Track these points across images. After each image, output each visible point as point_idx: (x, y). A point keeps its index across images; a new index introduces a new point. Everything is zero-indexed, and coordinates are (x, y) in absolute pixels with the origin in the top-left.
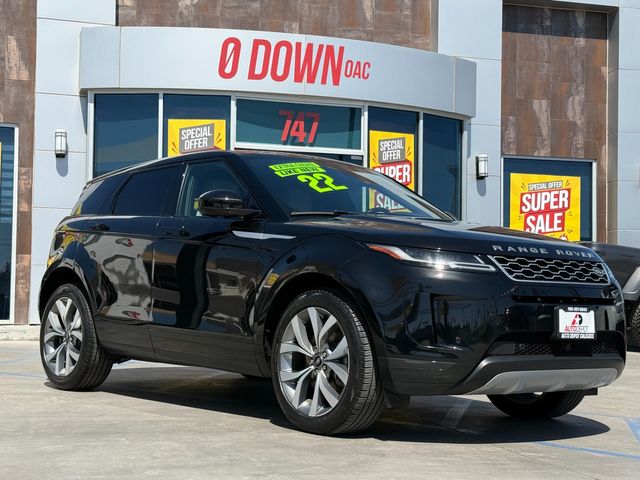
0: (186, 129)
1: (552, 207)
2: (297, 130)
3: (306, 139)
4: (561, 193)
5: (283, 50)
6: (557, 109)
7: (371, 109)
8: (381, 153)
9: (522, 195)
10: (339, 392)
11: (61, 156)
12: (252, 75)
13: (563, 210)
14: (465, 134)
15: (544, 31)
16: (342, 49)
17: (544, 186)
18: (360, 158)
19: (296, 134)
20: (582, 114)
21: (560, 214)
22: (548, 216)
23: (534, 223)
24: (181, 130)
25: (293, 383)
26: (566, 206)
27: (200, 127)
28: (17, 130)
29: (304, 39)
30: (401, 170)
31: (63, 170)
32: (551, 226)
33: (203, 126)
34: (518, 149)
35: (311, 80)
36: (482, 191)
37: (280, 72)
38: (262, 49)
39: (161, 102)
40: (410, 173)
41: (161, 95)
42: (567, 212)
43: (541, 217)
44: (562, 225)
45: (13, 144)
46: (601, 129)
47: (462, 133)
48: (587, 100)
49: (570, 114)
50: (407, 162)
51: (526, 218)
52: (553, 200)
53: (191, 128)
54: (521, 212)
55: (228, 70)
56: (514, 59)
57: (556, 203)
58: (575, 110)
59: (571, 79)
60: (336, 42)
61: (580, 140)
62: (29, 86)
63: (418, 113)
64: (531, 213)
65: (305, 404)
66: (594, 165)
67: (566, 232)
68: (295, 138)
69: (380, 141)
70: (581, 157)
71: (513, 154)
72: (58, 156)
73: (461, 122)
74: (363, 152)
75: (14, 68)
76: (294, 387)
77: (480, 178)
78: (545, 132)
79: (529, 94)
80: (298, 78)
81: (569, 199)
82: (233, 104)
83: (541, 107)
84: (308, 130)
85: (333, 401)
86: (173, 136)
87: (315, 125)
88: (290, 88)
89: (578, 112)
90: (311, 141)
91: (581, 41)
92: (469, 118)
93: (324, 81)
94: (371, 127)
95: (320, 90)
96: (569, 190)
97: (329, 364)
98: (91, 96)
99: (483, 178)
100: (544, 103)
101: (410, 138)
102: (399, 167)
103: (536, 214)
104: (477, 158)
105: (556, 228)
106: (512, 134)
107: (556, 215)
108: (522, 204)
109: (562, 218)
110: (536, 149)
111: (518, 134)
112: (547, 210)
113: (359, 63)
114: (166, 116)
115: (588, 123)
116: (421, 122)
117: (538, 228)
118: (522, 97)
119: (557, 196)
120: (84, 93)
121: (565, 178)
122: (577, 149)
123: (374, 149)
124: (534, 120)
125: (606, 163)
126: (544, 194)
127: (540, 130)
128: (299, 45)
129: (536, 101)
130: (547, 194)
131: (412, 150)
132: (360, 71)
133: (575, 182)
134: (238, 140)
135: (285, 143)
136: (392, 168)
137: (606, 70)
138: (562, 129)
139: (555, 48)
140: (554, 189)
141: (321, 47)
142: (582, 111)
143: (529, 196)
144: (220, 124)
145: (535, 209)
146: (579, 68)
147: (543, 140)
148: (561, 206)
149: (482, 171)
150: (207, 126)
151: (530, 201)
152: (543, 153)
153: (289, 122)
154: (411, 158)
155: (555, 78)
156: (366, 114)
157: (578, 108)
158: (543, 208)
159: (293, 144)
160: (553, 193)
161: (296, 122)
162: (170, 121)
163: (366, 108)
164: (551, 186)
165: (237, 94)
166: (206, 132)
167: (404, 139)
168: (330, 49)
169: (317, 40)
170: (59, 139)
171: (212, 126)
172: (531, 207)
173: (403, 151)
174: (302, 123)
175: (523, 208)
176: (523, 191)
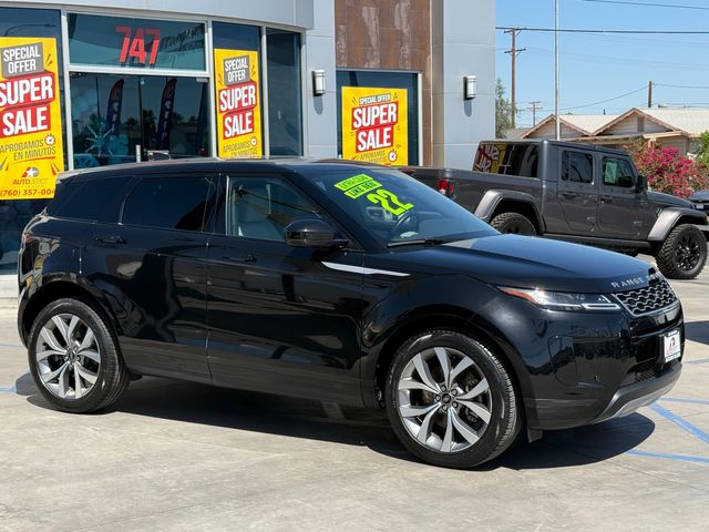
0: (8, 49)
1: (382, 122)
2: (137, 50)
3: (147, 59)
4: (390, 106)
6: (385, 18)
7: (215, 25)
8: (226, 73)
9: (354, 109)
13: (392, 124)
14: (303, 47)
17: (373, 100)
18: (206, 81)
19: (136, 54)
20: (408, 22)
21: (389, 129)
22: (378, 131)
23: (365, 139)
24: (2, 50)
26: (394, 120)
27: (25, 46)
30: (246, 92)
32: (381, 141)
33: (29, 46)
34: (350, 62)
36: (319, 109)
42: (395, 126)
43: (371, 133)
44: (391, 140)
46: (426, 37)
47: (300, 48)
48: (412, 7)
49: (397, 23)
50: (252, 82)
51: (357, 133)
52: (383, 114)
53: (14, 48)
54: (353, 128)
57: (385, 118)
58: (401, 22)
61: (407, 50)
63: (260, 27)
64: (363, 129)
66: (420, 76)
67: (394, 147)
68: (134, 58)
69: (225, 60)
70: (408, 69)
71: (345, 67)
73: (299, 35)
74: (207, 73)
77: (316, 94)
78: (374, 41)
79: (359, 1)
81: (397, 112)
82: (64, 20)
83: (369, 14)
84: (148, 48)
87: (156, 43)
89: (404, 20)
90: (153, 62)
92: (305, 29)
94: (216, 45)
96: (397, 103)
99: (320, 95)
100: (372, 10)
101: (254, 55)
102: (244, 88)
103: (367, 129)
104: (313, 73)
105: (385, 144)
106: (343, 44)
107: (386, 130)
108: (354, 120)
109: (391, 133)
110: (366, 60)
111: (349, 44)
112: (377, 126)
115: (414, 32)
116: (264, 37)
117: (369, 144)
118: (352, 4)
119: (386, 110)
121: (393, 91)
122: (405, 60)
123: (220, 70)
124: (363, 29)
125: (431, 74)
126: (374, 108)
127: (369, 40)
129: (365, 8)
130: (377, 108)
131: (256, 69)
133: (402, 94)
134: (73, 61)
135: (123, 65)
136: (238, 89)
138: (390, 38)
140: (383, 103)
142: (408, 18)
143: (359, 110)
144: (49, 43)
145: (366, 125)
147: (372, 51)
148: (389, 120)
149: (319, 87)
150: (34, 45)
151: (360, 116)
152: (373, 65)
153: (127, 40)
154: (256, 78)
156: (210, 30)
157: (404, 15)
158: (373, 123)
159: (132, 65)
160: (382, 107)
161: (135, 41)
163: (210, 24)
164: (380, 99)
165: (69, 8)
166: (33, 52)
167: (247, 57)
171: (40, 46)
172: (361, 122)
173: (247, 70)
174: (142, 42)
175: (355, 124)
176: (354, 106)
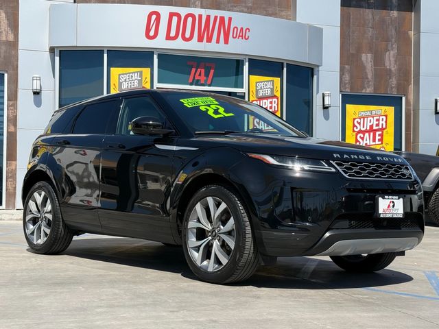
0: (123, 74)
1: (375, 128)
2: (200, 75)
3: (206, 81)
4: (381, 118)
5: (190, 20)
6: (378, 60)
7: (250, 60)
8: (257, 91)
9: (354, 119)
10: (229, 255)
11: (36, 93)
12: (168, 38)
13: (382, 129)
14: (315, 77)
15: (369, 6)
16: (230, 19)
17: (369, 113)
18: (243, 95)
19: (199, 78)
20: (395, 64)
21: (380, 132)
22: (372, 134)
23: (363, 139)
24: (120, 75)
25: (197, 249)
26: (384, 127)
27: (132, 73)
28: (6, 75)
29: (204, 12)
30: (271, 103)
31: (38, 103)
32: (374, 140)
33: (135, 73)
34: (352, 88)
35: (209, 40)
36: (327, 117)
37: (188, 35)
38: (175, 19)
39: (105, 56)
40: (278, 105)
41: (105, 51)
42: (384, 131)
43: (367, 135)
44: (381, 140)
45: (4, 85)
46: (408, 74)
47: (313, 77)
48: (399, 54)
49: (387, 64)
50: (275, 97)
51: (357, 135)
52: (376, 123)
53: (126, 74)
54: (354, 131)
55: (152, 34)
56: (348, 25)
57: (378, 125)
58: (390, 61)
59: (388, 40)
60: (226, 14)
61: (394, 82)
62: (14, 45)
63: (283, 63)
64: (360, 132)
65: (205, 263)
66: (404, 99)
67: (384, 145)
68: (198, 80)
69: (257, 83)
70: (394, 93)
71: (348, 91)
72: (35, 93)
73: (312, 69)
74: (245, 90)
75: (4, 32)
76: (198, 251)
77: (325, 108)
78: (370, 76)
79: (359, 50)
80: (200, 39)
81: (386, 122)
82: (155, 57)
83: (367, 59)
84: (207, 75)
85: (224, 261)
86: (114, 80)
87: (212, 71)
88: (194, 46)
89: (393, 62)
90: (209, 82)
91: (395, 14)
92: (318, 66)
93: (218, 41)
94: (250, 73)
95: (215, 47)
96: (386, 116)
97: (221, 235)
98: (57, 52)
99: (327, 108)
100: (369, 55)
101: (278, 80)
102: (269, 100)
103: (363, 132)
104: (323, 94)
105: (377, 142)
106: (347, 77)
107: (378, 133)
108: (354, 126)
109: (381, 135)
110: (363, 87)
111: (351, 77)
112: (371, 130)
113: (242, 29)
114: (109, 66)
115: (400, 70)
116: (285, 69)
117: (365, 142)
118: (354, 52)
119: (378, 120)
120: (52, 50)
121: (383, 108)
122: (392, 88)
123: (253, 88)
124: (362, 68)
125: (411, 97)
126: (369, 119)
127: (367, 75)
128: (200, 16)
129: (364, 54)
130: (371, 119)
131: (279, 89)
132: (242, 34)
133: (390, 110)
134: (159, 82)
135: (191, 84)
136: (264, 101)
137: (412, 33)
138: (382, 74)
139: (377, 18)
140: (376, 115)
141: (216, 17)
142: (396, 61)
143: (359, 120)
144: (146, 71)
145: (363, 129)
146: (393, 32)
147: (369, 82)
148: (380, 127)
149: (327, 103)
150: (137, 72)
151: (359, 123)
152: (369, 91)
153: (194, 70)
154: (278, 94)
155: (377, 39)
156: (247, 64)
157: (392, 59)
158: (368, 128)
159: (196, 85)
160: (375, 118)
161: (199, 70)
162: (111, 68)
163: (247, 60)
164: (374, 113)
165: (158, 50)
166: (137, 76)
167: (273, 81)
168: (222, 19)
169: (213, 13)
170: (35, 81)
171: (141, 72)
172: (360, 128)
173: (272, 90)
174: (203, 70)
175: (355, 128)
176: (355, 117)
